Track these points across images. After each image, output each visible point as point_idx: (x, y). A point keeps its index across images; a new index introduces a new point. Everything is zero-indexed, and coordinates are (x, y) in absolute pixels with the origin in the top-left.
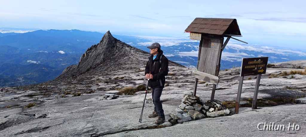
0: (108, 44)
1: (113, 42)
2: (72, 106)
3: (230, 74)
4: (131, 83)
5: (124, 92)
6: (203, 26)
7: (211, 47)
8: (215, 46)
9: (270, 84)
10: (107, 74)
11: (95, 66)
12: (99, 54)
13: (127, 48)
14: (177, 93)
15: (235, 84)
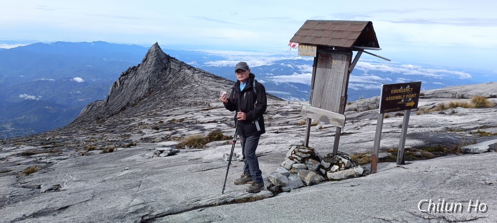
0: (155, 65)
1: (165, 62)
2: (101, 170)
3: (356, 110)
4: (197, 128)
5: (187, 144)
6: (319, 34)
7: (332, 67)
8: (338, 65)
9: (421, 124)
10: (156, 115)
11: (135, 101)
12: (141, 82)
13: (187, 71)
14: (275, 143)
15: (366, 125)
